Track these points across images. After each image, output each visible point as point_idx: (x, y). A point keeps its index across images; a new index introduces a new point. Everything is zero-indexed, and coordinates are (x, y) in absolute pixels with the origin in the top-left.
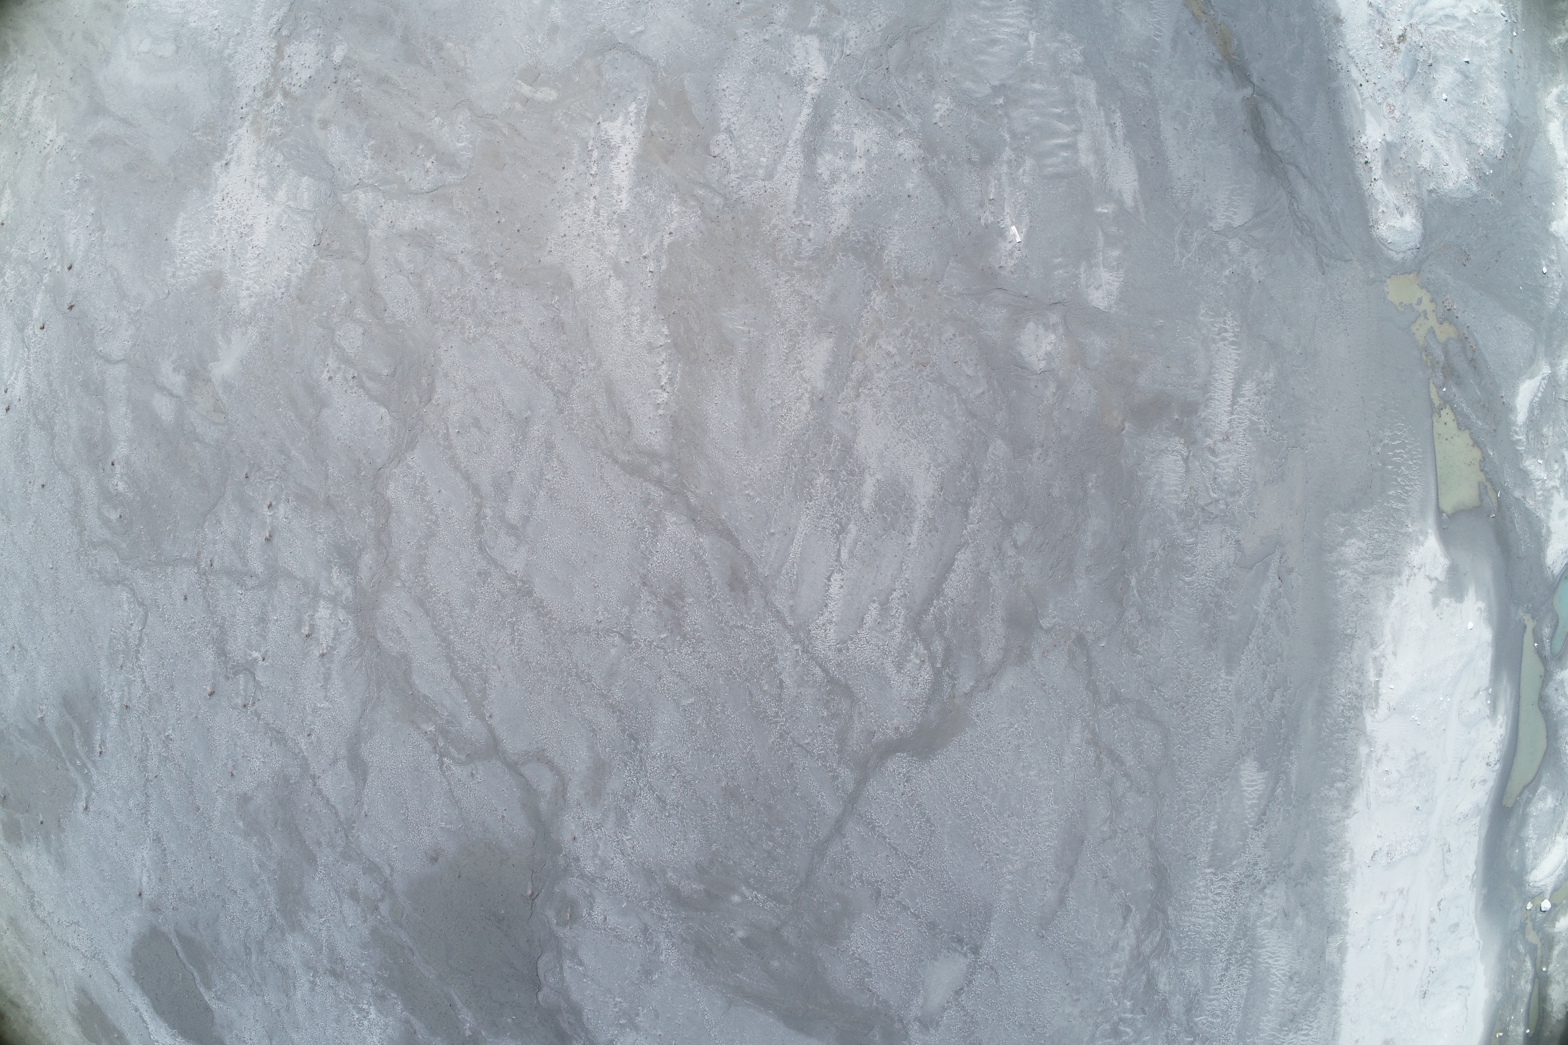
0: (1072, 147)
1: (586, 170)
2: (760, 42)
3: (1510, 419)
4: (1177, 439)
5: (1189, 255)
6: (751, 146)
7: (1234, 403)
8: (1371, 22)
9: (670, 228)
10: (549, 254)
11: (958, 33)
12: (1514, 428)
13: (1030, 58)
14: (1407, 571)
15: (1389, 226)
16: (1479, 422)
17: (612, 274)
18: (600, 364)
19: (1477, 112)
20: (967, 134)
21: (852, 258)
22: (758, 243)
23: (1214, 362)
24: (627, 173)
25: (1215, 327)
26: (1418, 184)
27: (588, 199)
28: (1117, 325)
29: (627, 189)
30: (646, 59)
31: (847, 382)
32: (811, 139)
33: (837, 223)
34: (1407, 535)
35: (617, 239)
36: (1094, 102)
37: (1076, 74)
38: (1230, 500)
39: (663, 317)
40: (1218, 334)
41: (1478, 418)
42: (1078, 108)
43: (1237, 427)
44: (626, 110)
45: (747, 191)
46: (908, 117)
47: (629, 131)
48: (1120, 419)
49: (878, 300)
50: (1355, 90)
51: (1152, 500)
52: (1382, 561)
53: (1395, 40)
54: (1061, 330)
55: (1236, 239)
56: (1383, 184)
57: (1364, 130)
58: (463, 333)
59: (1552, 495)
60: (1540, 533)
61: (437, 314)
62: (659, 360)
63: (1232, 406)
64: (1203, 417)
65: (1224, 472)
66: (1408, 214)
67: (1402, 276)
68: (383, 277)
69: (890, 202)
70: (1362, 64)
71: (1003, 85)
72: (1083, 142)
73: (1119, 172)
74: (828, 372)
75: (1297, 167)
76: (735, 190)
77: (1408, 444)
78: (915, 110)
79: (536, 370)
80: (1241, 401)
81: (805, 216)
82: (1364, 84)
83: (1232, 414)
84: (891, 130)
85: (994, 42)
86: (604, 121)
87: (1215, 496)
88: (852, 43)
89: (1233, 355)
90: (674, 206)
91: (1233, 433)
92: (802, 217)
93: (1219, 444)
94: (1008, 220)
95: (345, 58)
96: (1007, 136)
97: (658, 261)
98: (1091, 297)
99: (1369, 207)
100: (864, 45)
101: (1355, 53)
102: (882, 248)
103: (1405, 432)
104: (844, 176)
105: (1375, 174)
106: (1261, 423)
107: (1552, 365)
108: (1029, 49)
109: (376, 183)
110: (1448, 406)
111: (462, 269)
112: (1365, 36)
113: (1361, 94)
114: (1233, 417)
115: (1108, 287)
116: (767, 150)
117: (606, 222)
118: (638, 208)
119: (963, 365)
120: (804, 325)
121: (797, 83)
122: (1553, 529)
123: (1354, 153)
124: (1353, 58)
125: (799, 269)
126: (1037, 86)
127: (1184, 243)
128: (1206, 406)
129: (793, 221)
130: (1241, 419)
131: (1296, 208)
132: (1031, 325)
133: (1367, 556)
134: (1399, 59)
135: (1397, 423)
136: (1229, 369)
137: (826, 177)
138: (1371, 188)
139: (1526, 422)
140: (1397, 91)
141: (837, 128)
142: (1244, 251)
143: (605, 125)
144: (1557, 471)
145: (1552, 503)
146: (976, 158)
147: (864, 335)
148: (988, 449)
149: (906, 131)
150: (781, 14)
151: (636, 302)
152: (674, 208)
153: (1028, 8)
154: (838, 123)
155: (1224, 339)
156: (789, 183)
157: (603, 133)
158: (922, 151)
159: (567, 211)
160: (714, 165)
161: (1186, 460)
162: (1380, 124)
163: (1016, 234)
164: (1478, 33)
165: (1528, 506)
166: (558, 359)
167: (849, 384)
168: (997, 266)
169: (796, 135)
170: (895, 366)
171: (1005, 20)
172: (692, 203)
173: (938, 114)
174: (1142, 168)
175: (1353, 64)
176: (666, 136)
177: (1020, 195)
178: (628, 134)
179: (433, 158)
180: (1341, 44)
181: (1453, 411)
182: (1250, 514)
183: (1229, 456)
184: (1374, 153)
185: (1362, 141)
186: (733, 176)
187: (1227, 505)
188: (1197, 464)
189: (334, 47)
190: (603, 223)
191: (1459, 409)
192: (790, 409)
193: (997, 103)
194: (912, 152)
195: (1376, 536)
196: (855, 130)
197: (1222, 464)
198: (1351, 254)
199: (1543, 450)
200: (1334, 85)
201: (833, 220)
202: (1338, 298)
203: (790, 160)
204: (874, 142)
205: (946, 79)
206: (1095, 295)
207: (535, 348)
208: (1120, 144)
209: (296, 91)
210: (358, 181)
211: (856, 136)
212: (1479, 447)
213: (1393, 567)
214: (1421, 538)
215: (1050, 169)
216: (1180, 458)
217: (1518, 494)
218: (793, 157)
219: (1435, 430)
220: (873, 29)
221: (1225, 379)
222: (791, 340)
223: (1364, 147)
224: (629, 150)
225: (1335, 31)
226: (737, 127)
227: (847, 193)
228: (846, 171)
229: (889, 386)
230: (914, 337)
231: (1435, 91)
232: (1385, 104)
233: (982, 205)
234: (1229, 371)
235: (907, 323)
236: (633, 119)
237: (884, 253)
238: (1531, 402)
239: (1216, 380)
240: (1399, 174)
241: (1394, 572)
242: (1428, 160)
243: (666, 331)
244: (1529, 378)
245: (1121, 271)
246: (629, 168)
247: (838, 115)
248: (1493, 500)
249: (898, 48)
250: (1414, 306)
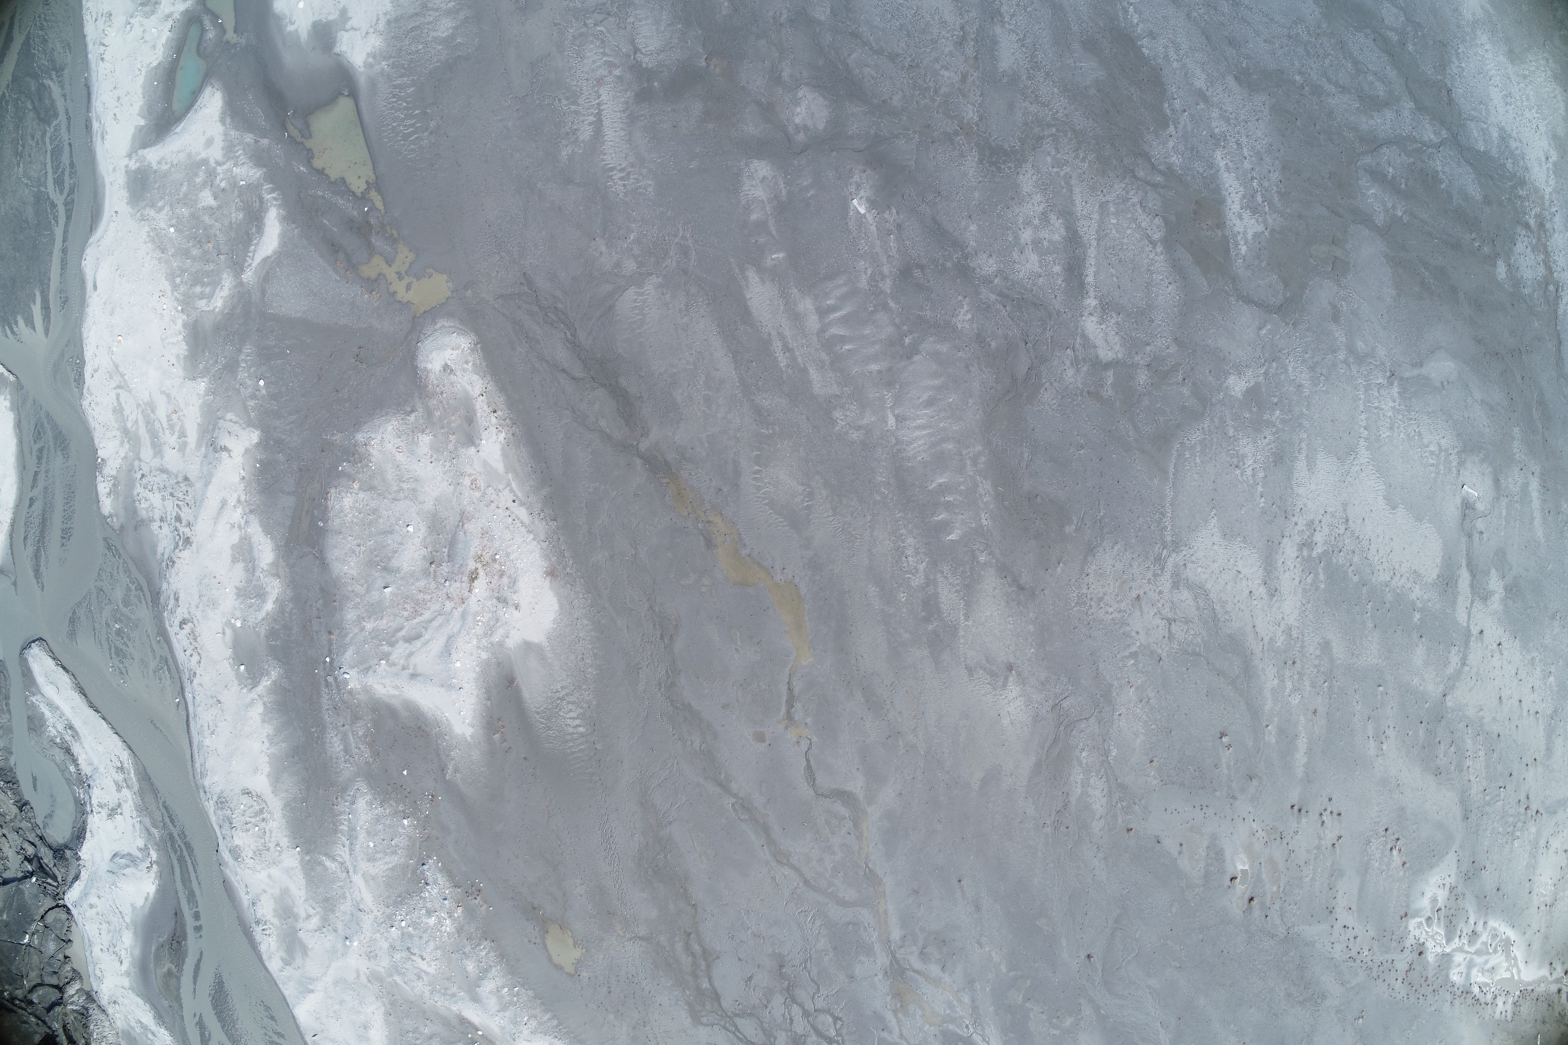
0: (823, 312)
1: (1262, 182)
2: (1153, 342)
3: (284, 210)
4: (650, 66)
5: (676, 240)
6: (1129, 232)
7: (599, 115)
8: (514, 582)
9: (1173, 141)
10: (1264, 102)
11: (967, 404)
12: (278, 203)
13: (889, 396)
14: (381, 26)
15: (458, 349)
16: (321, 193)
17: (1206, 92)
18: (1189, 16)
19: (366, 532)
20: (932, 296)
21: (1006, 146)
22: (1093, 142)
23: (628, 146)
24: (1227, 185)
25: (634, 179)
26: (429, 413)
27: (1251, 156)
28: (736, 150)
29: (1221, 171)
30: (1249, 301)
31: (975, 37)
32: (1077, 251)
33: (1030, 175)
34: (385, 58)
35: (1214, 124)
36: (811, 371)
37: (837, 395)
38: (584, 30)
39: (1152, 62)
40: (629, 173)
41: (323, 197)
42: (827, 358)
43: (590, 94)
44: (1248, 247)
45: (1119, 188)
46: (993, 297)
47: (1239, 227)
48: (712, 67)
49: (970, 114)
50: (519, 494)
51: (662, 8)
52: (409, 28)
53: (481, 572)
54: (791, 129)
55: (629, 275)
56: (472, 393)
57: (502, 449)
58: (1306, 27)
59: (224, 156)
60: (232, 118)
61: (1333, 41)
62: (1141, 26)
63: (600, 111)
64: (628, 93)
65: (595, 51)
66: (437, 373)
67: (433, 305)
68: (1387, 67)
69: (986, 207)
70: (516, 526)
71: (909, 358)
72: (813, 322)
73: (768, 302)
74: (995, 42)
75: (573, 379)
76: (1129, 186)
77: (401, 140)
78: (988, 307)
79: (1237, 4)
80: (591, 118)
81: (1059, 176)
82: (510, 504)
83: (599, 104)
84: (1006, 279)
85: (930, 403)
86: (1263, 232)
87: (599, 28)
88: (1068, 363)
89: (609, 158)
90: (1176, 161)
91: (593, 87)
92: (1062, 173)
93: (606, 73)
94: (870, 218)
95: (1494, 265)
96: (892, 304)
97: (1173, 110)
98: (768, 168)
99: (484, 364)
100: (1055, 363)
101: (527, 538)
102: (981, 161)
103: (405, 151)
104: (1036, 222)
105: (483, 401)
106: (566, 105)
107: (241, 284)
108: (891, 407)
109: (1425, 151)
110: (359, 195)
111: (1329, 81)
112: (519, 561)
113: (512, 491)
114: (597, 101)
115: (754, 183)
116: (1114, 231)
117: (1228, 138)
118: (1207, 154)
119: (875, 75)
120: (1029, 78)
121: (1106, 307)
122: (219, 124)
123: (510, 419)
124: (529, 532)
125: (1049, 126)
126: (874, 367)
127: (684, 251)
128: (627, 103)
129: (1069, 169)
130: (588, 102)
131: (568, 333)
132: (821, 126)
133: (427, 26)
134: (474, 547)
135: (416, 156)
136: (612, 143)
137: (1053, 217)
138: (485, 385)
139: (266, 213)
140: (471, 509)
141: (1057, 269)
142: (618, 265)
143: (1261, 228)
144: (222, 180)
145: (223, 149)
146: (917, 273)
147: (974, 80)
148: (831, 10)
149: (991, 282)
150: (1142, 378)
151: (1178, 72)
152: (1175, 160)
153: (904, 455)
154: (1057, 274)
155: (622, 170)
156: (1084, 203)
157: (1260, 220)
158: (971, 265)
159: (1264, 142)
160: (1155, 208)
161: (636, 50)
162: (485, 463)
163: (859, 206)
164: (376, 634)
165: (251, 135)
166: (1223, 15)
167: (973, 36)
168: (869, 172)
169: (1092, 252)
170: (937, 60)
171: (924, 432)
172: (1162, 167)
173: (966, 307)
174: (745, 314)
175: (527, 524)
176: (1205, 227)
177: (864, 247)
178: (1238, 222)
179: (1390, 177)
180: (545, 545)
181: (353, 193)
182: (560, 24)
183: (593, 66)
184: (487, 424)
185: (504, 434)
186: (1135, 200)
187: (585, 25)
188: (624, 50)
189: (1507, 275)
190: (1230, 136)
191: (347, 196)
192: (1018, 5)
193: (911, 337)
194: (980, 262)
195: (420, 47)
196: (1040, 270)
197: (598, 57)
198: (496, 306)
199: (240, 195)
200: (545, 491)
201: (1034, 177)
202: (504, 254)
203: (1090, 226)
204: (1019, 263)
205: (967, 348)
206: (764, 171)
207: (1245, 21)
208: (774, 333)
209: (1520, 230)
210: (1441, 149)
211: (1037, 264)
212: (317, 170)
213: (397, 25)
214: (371, 60)
215: (840, 283)
216: (644, 50)
217: (265, 142)
218: (1088, 230)
219: (370, 166)
220: (1051, 384)
221: (613, 131)
222: (1036, 62)
223: (500, 429)
224: (1232, 207)
225: (554, 559)
226: (1147, 249)
227: (1029, 206)
228: (1036, 227)
229: (937, 41)
230: (928, 88)
231: (423, 530)
232: (482, 489)
233: (899, 227)
234: (610, 141)
235: (938, 99)
236: (1239, 238)
237: (978, 158)
238: (262, 235)
239: (622, 129)
240: (453, 415)
241: (394, 22)
242: (421, 444)
243: (1145, 51)
244: (268, 257)
245: (744, 202)
246: (1227, 190)
247: (1059, 282)
248: (292, 127)
249: (1022, 369)
250: (415, 280)
